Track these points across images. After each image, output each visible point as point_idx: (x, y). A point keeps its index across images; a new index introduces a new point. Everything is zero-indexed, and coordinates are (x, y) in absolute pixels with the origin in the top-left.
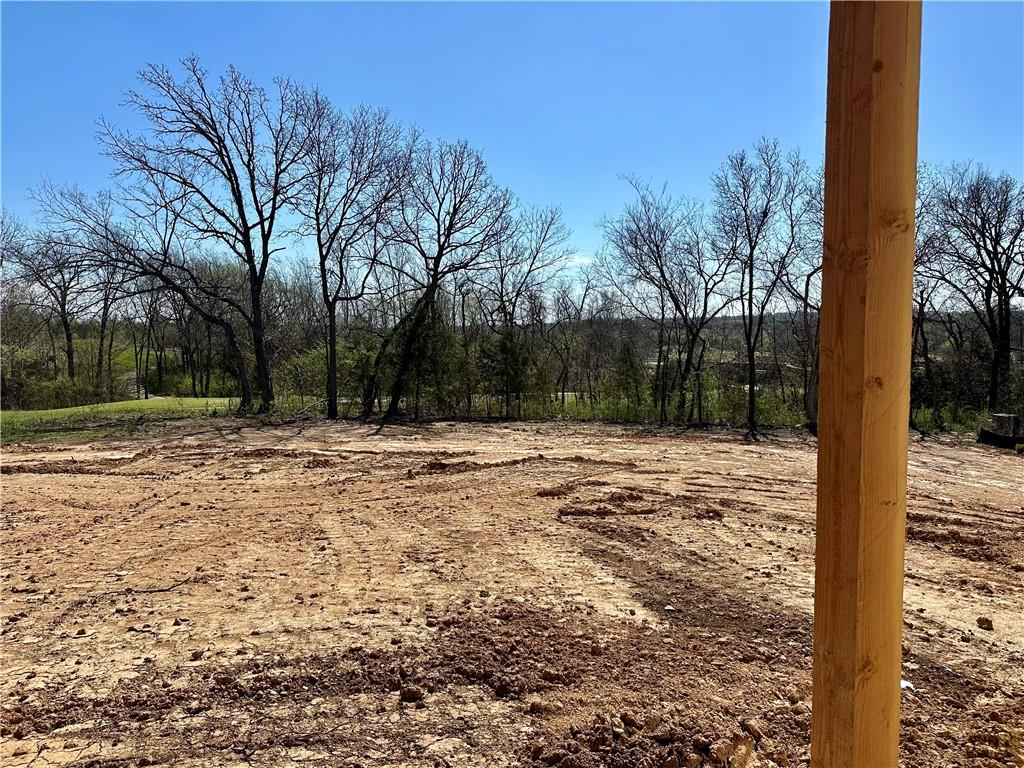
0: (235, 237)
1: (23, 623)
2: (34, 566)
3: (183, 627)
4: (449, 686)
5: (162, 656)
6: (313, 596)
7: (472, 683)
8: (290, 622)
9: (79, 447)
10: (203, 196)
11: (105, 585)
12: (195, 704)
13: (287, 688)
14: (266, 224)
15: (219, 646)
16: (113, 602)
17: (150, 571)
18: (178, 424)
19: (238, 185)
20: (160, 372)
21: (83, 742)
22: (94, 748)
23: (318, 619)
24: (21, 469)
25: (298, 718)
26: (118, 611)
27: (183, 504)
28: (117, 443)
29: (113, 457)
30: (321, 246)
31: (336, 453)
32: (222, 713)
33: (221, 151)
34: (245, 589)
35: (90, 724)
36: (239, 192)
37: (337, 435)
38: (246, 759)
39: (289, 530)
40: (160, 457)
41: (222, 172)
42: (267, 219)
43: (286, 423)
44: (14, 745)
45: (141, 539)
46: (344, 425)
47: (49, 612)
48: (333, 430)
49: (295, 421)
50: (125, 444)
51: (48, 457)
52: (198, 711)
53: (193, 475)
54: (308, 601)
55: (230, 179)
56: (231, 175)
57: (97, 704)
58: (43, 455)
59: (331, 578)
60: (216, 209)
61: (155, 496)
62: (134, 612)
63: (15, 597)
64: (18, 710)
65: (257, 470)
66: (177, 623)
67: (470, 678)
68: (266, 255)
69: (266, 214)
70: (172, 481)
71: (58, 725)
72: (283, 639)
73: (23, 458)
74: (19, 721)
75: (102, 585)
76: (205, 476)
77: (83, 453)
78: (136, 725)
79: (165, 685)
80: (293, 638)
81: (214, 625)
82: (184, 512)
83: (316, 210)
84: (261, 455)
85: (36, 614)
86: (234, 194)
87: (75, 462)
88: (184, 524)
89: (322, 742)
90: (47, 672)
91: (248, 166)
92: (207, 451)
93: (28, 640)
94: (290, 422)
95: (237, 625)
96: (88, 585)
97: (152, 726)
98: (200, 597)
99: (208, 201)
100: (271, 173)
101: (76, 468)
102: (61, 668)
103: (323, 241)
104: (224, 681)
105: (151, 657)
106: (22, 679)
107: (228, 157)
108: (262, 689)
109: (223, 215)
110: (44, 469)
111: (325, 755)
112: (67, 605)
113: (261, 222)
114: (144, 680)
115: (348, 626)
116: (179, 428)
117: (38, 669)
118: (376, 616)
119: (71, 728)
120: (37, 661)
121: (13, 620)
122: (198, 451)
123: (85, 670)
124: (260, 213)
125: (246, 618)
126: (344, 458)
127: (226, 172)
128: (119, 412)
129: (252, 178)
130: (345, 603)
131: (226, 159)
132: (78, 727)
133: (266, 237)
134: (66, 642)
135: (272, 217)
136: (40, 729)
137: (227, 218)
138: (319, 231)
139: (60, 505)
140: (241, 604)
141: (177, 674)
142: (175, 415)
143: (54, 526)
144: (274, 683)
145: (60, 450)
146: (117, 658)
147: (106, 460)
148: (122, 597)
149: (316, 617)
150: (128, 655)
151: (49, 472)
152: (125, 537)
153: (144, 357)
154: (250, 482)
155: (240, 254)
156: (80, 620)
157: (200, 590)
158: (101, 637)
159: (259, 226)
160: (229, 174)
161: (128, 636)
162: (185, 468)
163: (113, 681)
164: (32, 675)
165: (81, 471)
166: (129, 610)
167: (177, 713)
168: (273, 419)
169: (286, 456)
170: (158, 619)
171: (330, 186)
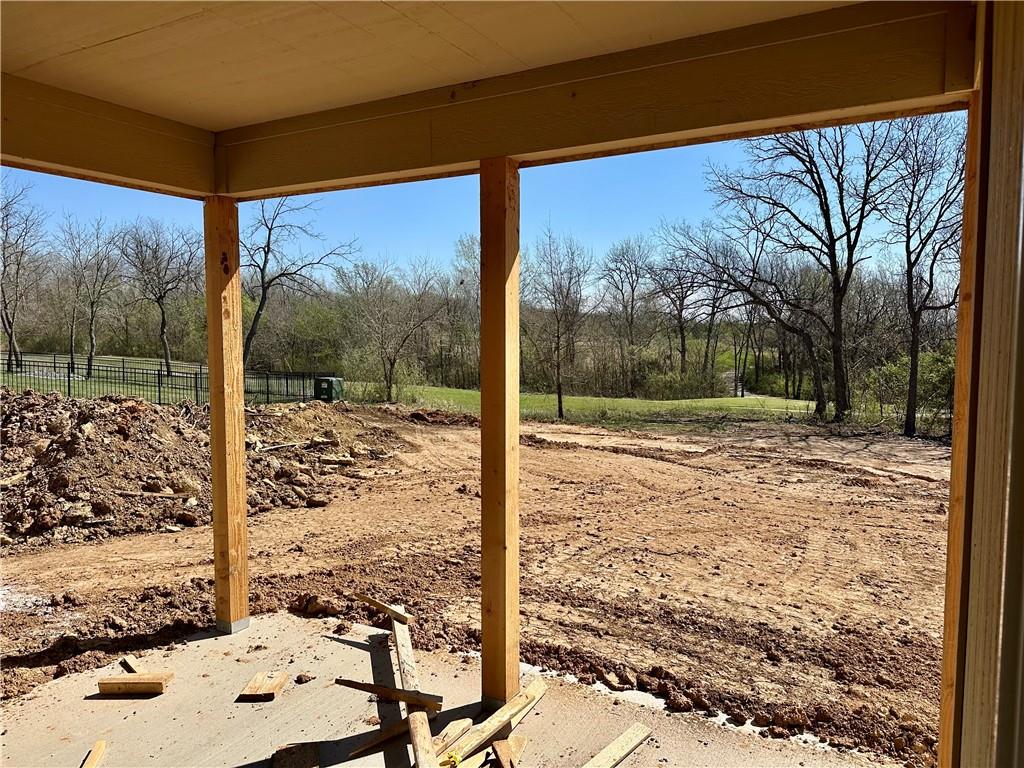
0: (821, 250)
1: (585, 552)
2: (603, 521)
3: (665, 579)
4: (807, 663)
5: (645, 592)
6: (760, 585)
7: (827, 667)
8: (733, 596)
9: (669, 438)
10: (792, 214)
11: (636, 542)
12: (646, 618)
13: (700, 628)
14: (853, 235)
15: (680, 596)
16: (634, 554)
17: (665, 541)
18: (752, 425)
19: (826, 198)
20: (757, 372)
21: (586, 616)
22: (590, 621)
23: (752, 600)
24: (624, 451)
25: (695, 644)
26: (635, 560)
27: (715, 499)
28: (698, 438)
29: (690, 450)
30: (909, 253)
31: (887, 474)
32: (658, 628)
33: (812, 169)
34: (717, 568)
35: (594, 611)
36: (827, 206)
37: (904, 454)
38: (655, 650)
39: (780, 535)
40: (726, 455)
41: (811, 189)
42: (854, 229)
43: (855, 435)
44: (559, 607)
45: (671, 518)
46: (919, 443)
47: (599, 550)
48: (903, 448)
49: (865, 434)
50: (705, 439)
51: (646, 444)
52: (646, 622)
53: (741, 476)
54: (755, 586)
55: (819, 195)
56: (820, 190)
57: (602, 603)
58: (643, 441)
59: (783, 578)
60: (803, 225)
61: (700, 488)
62: (643, 563)
63: (587, 537)
64: (567, 594)
65: (795, 480)
66: (662, 576)
67: (826, 663)
68: (850, 264)
69: (853, 224)
70: (721, 478)
71: (580, 606)
72: (721, 604)
73: (630, 442)
74: (566, 599)
75: (633, 542)
76: (747, 478)
77: (671, 444)
78: (613, 618)
79: (638, 606)
80: (728, 606)
81: (684, 583)
82: (713, 505)
83: (907, 217)
84: (812, 465)
85: (593, 550)
86: (822, 208)
87: (662, 450)
88: (706, 514)
89: (699, 658)
90: (587, 580)
91: (837, 180)
92: (768, 454)
93: (584, 562)
94: (859, 435)
95: (698, 588)
96: (626, 540)
97: (622, 621)
98: (687, 566)
99: (797, 218)
100: (862, 183)
101: (659, 456)
102: (593, 581)
103: (912, 249)
104: (668, 613)
105: (639, 589)
106: (574, 580)
107: (818, 173)
108: (685, 623)
109: (810, 230)
110: (640, 453)
111: (696, 663)
112: (610, 549)
113: (848, 234)
114: (630, 600)
115: (770, 610)
116: (752, 430)
117: (583, 578)
118: (799, 610)
119: (585, 609)
120: (584, 575)
121: (581, 549)
122: (760, 453)
123: (604, 586)
124: (847, 224)
125: (706, 585)
126: (893, 480)
127: (815, 189)
128: (710, 409)
129: (841, 189)
130: (780, 596)
131: (815, 175)
132: (588, 610)
133: (851, 248)
134: (602, 568)
135: (859, 226)
136: (573, 605)
137: (814, 233)
138: (909, 238)
139: (636, 483)
140: (710, 577)
141: (647, 602)
142: (755, 417)
143: (625, 498)
144: (694, 623)
145: (655, 439)
146: (622, 584)
147: (685, 452)
148: (641, 553)
149: (752, 599)
150: (629, 584)
151: (642, 456)
152: (662, 514)
153: (743, 357)
154: (781, 489)
155: (825, 267)
156: (613, 559)
157: (689, 560)
158: (620, 571)
159: (845, 237)
160: (818, 190)
161: (633, 575)
162: (739, 467)
163: (614, 596)
164: (579, 580)
165: (662, 459)
166: (640, 561)
167: (635, 619)
168: (844, 430)
169: (835, 469)
170: (654, 570)
171: (925, 189)
